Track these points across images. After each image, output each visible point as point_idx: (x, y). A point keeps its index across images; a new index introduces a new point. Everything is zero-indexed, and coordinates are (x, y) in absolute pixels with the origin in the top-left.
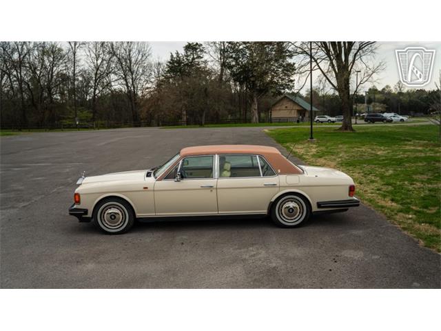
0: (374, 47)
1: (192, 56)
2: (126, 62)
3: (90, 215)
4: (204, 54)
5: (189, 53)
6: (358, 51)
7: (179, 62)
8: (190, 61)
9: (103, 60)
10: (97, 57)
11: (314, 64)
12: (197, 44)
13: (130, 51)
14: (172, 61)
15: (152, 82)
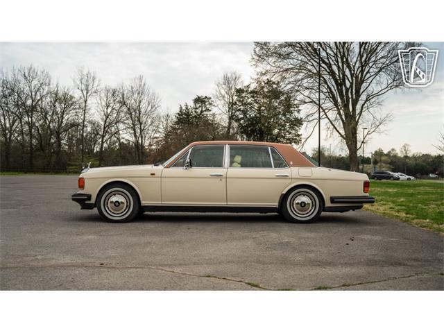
0: (380, 100)
1: (200, 109)
2: (136, 113)
3: (93, 201)
4: (213, 107)
5: (198, 106)
6: (365, 102)
7: (188, 114)
8: (199, 113)
9: (113, 109)
10: (108, 107)
11: (322, 114)
12: (206, 97)
13: (140, 102)
14: (181, 113)
15: (159, 132)
